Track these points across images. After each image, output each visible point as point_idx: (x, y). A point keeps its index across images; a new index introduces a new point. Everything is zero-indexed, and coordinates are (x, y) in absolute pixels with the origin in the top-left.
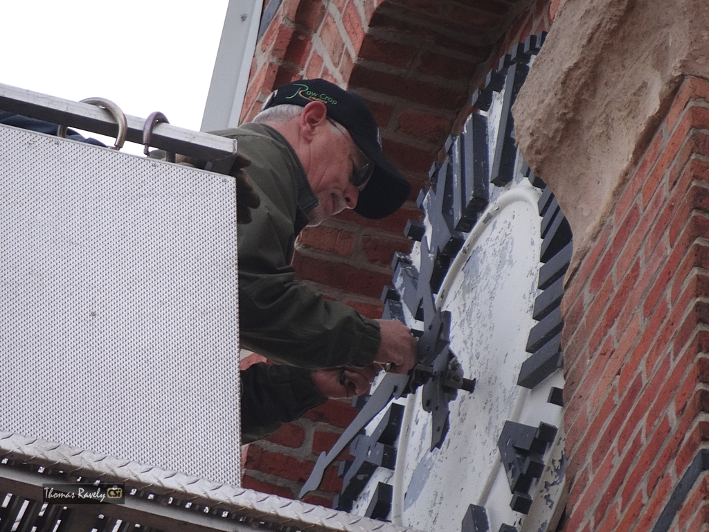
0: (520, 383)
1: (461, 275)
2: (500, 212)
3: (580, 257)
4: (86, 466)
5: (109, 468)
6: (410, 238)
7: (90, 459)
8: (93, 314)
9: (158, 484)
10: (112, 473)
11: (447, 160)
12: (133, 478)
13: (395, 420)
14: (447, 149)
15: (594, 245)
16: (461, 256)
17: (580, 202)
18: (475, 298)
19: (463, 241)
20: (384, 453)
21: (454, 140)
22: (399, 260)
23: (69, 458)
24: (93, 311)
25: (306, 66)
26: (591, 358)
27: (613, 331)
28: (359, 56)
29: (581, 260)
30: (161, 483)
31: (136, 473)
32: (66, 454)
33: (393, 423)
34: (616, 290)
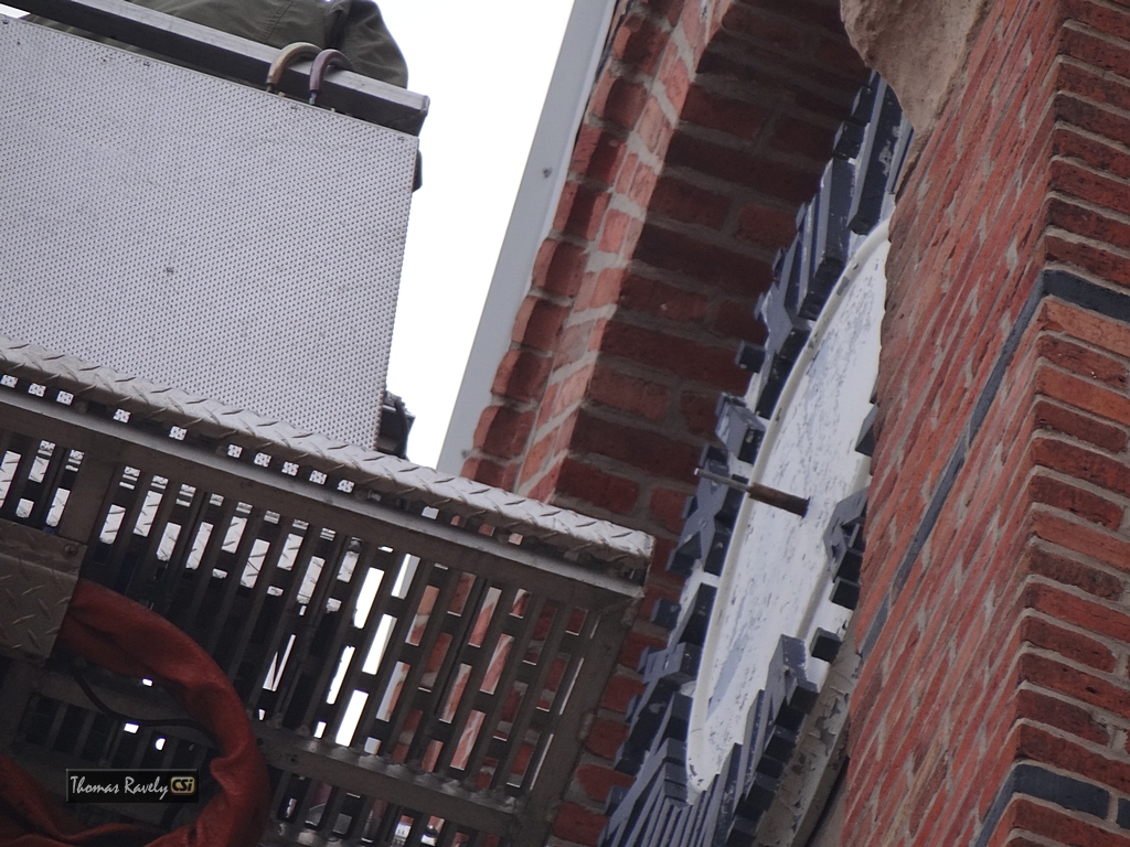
0: (858, 449)
1: (806, 378)
2: (860, 271)
3: (919, 147)
4: (100, 385)
5: (137, 391)
6: (743, 366)
7: (109, 378)
8: (170, 271)
9: (212, 420)
10: (141, 399)
11: (797, 238)
12: (173, 408)
13: (704, 607)
14: (798, 225)
15: (938, 124)
16: (807, 353)
17: (929, 91)
18: (820, 399)
19: (808, 332)
20: (685, 652)
21: (807, 209)
22: (726, 400)
23: (76, 372)
24: (171, 266)
25: (616, 180)
26: (920, 259)
27: (950, 210)
28: (682, 117)
29: (921, 151)
30: (215, 419)
31: (179, 403)
32: (73, 368)
33: (701, 612)
34: (959, 157)
